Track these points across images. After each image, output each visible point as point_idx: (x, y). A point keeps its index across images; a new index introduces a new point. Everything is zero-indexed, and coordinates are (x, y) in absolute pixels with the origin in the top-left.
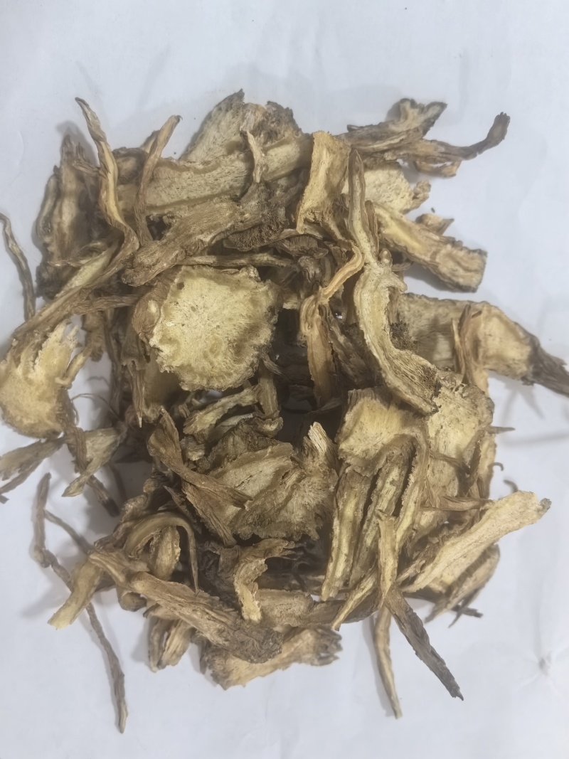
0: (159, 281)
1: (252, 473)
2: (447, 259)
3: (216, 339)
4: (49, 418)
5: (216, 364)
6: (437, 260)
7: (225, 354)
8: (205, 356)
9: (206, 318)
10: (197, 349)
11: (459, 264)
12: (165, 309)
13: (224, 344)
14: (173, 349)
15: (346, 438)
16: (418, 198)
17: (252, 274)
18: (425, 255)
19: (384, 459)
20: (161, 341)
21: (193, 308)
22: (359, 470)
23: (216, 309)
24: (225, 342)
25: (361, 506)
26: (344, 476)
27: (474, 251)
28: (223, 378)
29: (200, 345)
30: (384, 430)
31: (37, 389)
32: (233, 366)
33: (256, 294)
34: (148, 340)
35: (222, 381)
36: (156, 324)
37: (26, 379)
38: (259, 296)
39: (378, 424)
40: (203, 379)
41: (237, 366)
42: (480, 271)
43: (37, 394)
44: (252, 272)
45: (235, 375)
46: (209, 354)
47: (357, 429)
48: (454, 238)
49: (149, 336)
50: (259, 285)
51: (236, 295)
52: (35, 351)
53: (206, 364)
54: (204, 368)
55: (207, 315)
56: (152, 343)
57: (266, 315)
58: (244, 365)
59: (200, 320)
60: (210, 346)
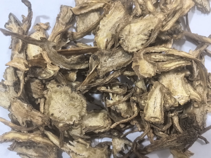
0: (52, 123)
3: (70, 105)
5: (78, 105)
7: (75, 102)
10: (73, 110)
12: (61, 121)
13: (71, 102)
14: (74, 117)
17: (46, 93)
20: (72, 121)
21: (60, 112)
23: (59, 105)
33: (53, 91)
35: (84, 103)
36: (66, 123)
38: (53, 90)
40: (84, 109)
41: (79, 98)
45: (82, 99)
46: (75, 107)
49: (70, 125)
50: (50, 90)
51: (54, 98)
52: (77, 155)
53: (78, 108)
54: (80, 108)
55: (62, 108)
56: (72, 124)
57: (60, 88)
58: (79, 96)
59: (64, 110)
60: (72, 106)
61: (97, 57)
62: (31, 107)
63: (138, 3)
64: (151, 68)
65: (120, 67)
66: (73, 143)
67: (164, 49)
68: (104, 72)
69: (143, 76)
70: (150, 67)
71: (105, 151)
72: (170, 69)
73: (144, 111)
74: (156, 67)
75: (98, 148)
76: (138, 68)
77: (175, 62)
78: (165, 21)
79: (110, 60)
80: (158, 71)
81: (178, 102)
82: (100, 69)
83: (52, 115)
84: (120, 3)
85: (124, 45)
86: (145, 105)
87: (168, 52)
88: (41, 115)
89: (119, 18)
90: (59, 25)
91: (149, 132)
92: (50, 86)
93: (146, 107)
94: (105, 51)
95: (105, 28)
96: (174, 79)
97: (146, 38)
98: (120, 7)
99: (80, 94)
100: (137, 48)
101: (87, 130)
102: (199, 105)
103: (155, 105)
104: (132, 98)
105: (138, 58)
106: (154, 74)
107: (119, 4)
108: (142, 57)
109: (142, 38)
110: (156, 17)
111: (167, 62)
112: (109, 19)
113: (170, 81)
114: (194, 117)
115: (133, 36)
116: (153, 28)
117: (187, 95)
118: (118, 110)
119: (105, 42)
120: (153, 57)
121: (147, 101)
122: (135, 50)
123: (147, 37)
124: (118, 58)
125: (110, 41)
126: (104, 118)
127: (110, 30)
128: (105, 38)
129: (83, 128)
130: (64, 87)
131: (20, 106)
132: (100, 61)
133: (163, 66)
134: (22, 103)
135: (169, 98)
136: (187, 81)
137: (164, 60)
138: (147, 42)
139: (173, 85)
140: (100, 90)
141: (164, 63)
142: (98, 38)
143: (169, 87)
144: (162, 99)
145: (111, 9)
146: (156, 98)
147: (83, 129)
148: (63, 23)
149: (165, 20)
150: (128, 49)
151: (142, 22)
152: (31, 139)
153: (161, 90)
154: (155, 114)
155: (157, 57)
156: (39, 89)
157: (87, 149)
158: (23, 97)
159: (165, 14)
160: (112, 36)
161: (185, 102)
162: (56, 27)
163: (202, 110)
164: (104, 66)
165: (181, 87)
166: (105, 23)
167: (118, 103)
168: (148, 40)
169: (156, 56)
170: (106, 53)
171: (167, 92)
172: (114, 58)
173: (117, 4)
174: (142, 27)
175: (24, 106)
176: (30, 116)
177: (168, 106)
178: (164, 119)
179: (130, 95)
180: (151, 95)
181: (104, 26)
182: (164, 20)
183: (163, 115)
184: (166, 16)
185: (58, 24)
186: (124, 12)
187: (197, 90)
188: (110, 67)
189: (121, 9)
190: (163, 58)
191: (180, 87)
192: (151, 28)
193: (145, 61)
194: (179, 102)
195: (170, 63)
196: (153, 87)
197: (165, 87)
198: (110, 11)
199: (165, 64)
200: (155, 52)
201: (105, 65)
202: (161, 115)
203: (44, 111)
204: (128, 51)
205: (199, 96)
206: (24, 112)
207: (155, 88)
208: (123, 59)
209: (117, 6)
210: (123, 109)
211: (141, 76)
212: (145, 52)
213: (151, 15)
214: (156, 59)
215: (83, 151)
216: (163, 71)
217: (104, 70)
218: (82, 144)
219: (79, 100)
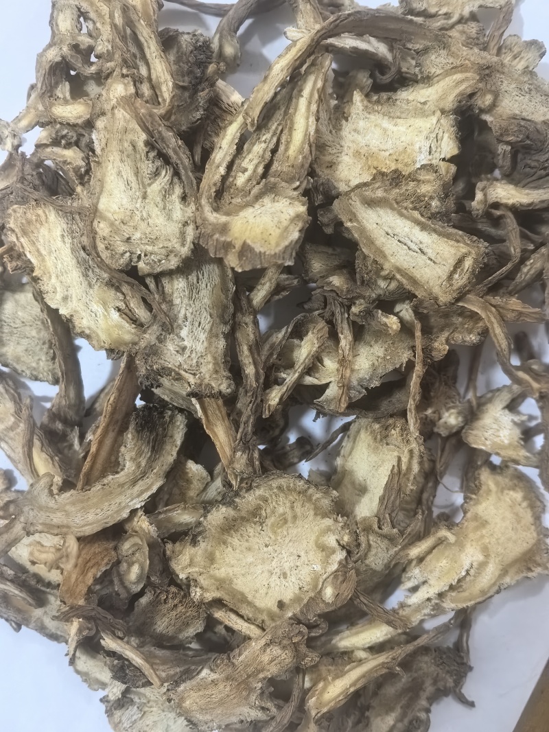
0: (309, 620)
3: (275, 533)
5: (288, 505)
7: (273, 512)
8: (295, 517)
9: (275, 560)
10: (299, 530)
12: (315, 586)
13: (269, 524)
14: (325, 539)
17: (199, 591)
20: (334, 552)
21: (285, 578)
23: (260, 567)
24: (267, 525)
28: (288, 487)
29: (295, 532)
32: (271, 496)
33: (205, 567)
34: (346, 557)
35: (291, 485)
36: (333, 573)
38: (202, 563)
40: (311, 494)
41: (267, 495)
44: (198, 594)
45: (274, 485)
46: (289, 518)
49: (344, 563)
50: (195, 576)
51: (228, 574)
52: (461, 586)
53: (298, 510)
54: (303, 506)
55: (273, 563)
56: (344, 553)
57: (204, 538)
58: (259, 492)
59: (283, 561)
60: (285, 528)
61: (153, 370)
62: (223, 660)
63: (46, 146)
64: (276, 204)
65: (225, 308)
66: (412, 580)
67: (235, 130)
68: (216, 372)
69: (286, 247)
70: (270, 205)
71: (497, 484)
72: (312, 140)
73: (417, 293)
74: (284, 184)
75: (474, 505)
76: (251, 249)
77: (296, 110)
78: (141, 83)
79: (184, 333)
80: (298, 183)
81: (444, 159)
82: (202, 379)
83: (281, 605)
84: (18, 210)
85: (160, 261)
86: (398, 281)
87: (250, 120)
88: (263, 642)
89: (63, 236)
90: (10, 441)
91: (501, 310)
92: (183, 569)
93: (404, 281)
94: (147, 336)
95: (74, 299)
96: (356, 135)
97: (165, 177)
98: (29, 215)
99: (255, 484)
100: (186, 222)
101: (387, 516)
102: (489, 87)
103: (413, 246)
104: (355, 314)
105: (217, 236)
106: (300, 201)
107: (18, 215)
108: (224, 219)
109: (160, 191)
110: (113, 109)
111: (283, 140)
112: (52, 269)
113: (357, 154)
114: (523, 123)
115: (143, 220)
116: (144, 136)
117: (434, 119)
118: (371, 379)
119: (120, 320)
120: (241, 180)
121: (387, 266)
122: (190, 232)
123: (164, 173)
124: (192, 302)
125: (125, 303)
126: (379, 437)
127: (90, 285)
128: (109, 314)
129: (376, 527)
130: (205, 523)
131: (201, 693)
132: (174, 368)
133: (292, 158)
134: (194, 682)
135: (412, 184)
136: (384, 95)
137: (272, 146)
138: (183, 178)
139: (375, 150)
140: (272, 409)
141: (282, 148)
142: (97, 335)
143: (375, 168)
144: (405, 212)
145: (21, 250)
146: (390, 232)
147: (380, 528)
148: (10, 423)
149: (137, 81)
150: (175, 256)
151: (110, 166)
152: (319, 715)
153: (371, 203)
154: (445, 260)
155: (251, 167)
156: (175, 606)
157: (456, 541)
158: (178, 670)
159: (118, 70)
160: (112, 285)
161: (453, 136)
162: (12, 455)
163: (514, 86)
164: (195, 361)
165: (396, 125)
166: (58, 289)
167: (348, 371)
168: (176, 173)
169: (245, 170)
170: (155, 336)
171: (387, 183)
172: (186, 318)
173: (15, 219)
174: (123, 173)
175: (210, 679)
176: (249, 676)
177: (438, 203)
178: (475, 238)
179: (342, 314)
180: (371, 242)
181: (65, 299)
182: (135, 85)
183: (460, 232)
184: (125, 71)
185: (6, 442)
186: (51, 208)
187: (433, 70)
188: (210, 344)
189: (38, 215)
190: (263, 145)
191: (395, 129)
192: (141, 145)
193: (242, 214)
194: (442, 156)
195: (291, 129)
196: (349, 224)
197: (365, 184)
198: (25, 256)
199: (287, 149)
200: (230, 167)
201: (193, 355)
202: (458, 241)
203: (258, 626)
204: (183, 257)
205: (458, 76)
206: (228, 689)
207: (353, 217)
208: (204, 285)
209: (22, 223)
210: (376, 363)
211: (284, 252)
212: (211, 204)
213: (100, 124)
214: (255, 171)
215: (456, 562)
216: (307, 166)
217: (211, 366)
218: (430, 551)
219: (274, 497)
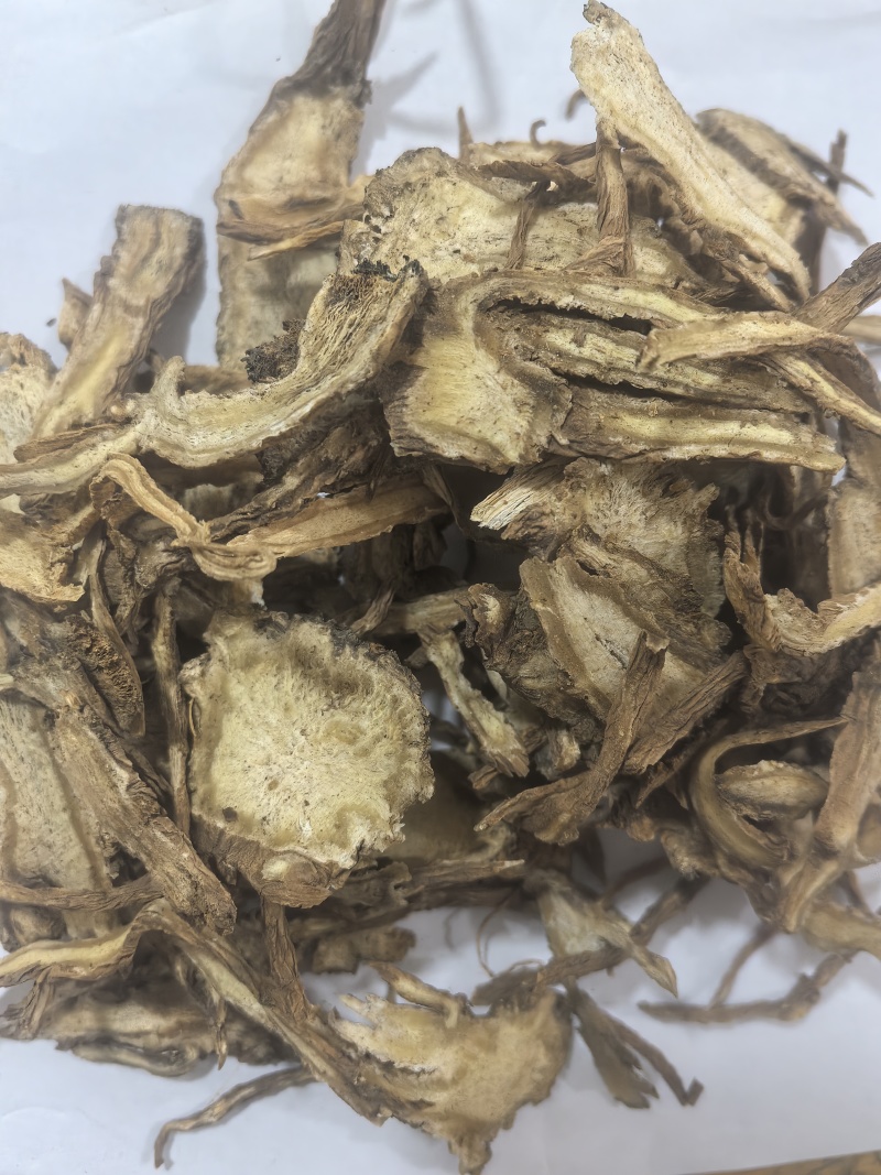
0: (224, 859)
1: (591, 637)
2: (138, 284)
3: (328, 734)
4: (531, 1022)
5: (378, 730)
6: (142, 302)
7: (356, 713)
8: (365, 752)
9: (288, 757)
10: (351, 771)
11: (146, 259)
12: (278, 842)
13: (337, 718)
14: (356, 820)
15: (496, 450)
16: (22, 356)
17: (196, 671)
18: (133, 327)
19: (532, 365)
20: (343, 845)
21: (271, 787)
22: (561, 417)
23: (269, 739)
24: (333, 715)
25: (635, 403)
26: (575, 446)
27: (119, 232)
28: (403, 714)
29: (343, 766)
30: (470, 372)
31: (474, 1058)
32: (378, 695)
33: (233, 660)
34: (344, 871)
35: (409, 716)
36: (310, 859)
37: (455, 1081)
39: (457, 386)
40: (410, 756)
41: (376, 688)
42: (156, 214)
43: (482, 1055)
44: (192, 673)
45: (395, 691)
46: (359, 746)
47: (474, 430)
48: (97, 275)
49: (335, 871)
50: (216, 655)
51: (239, 700)
53: (379, 750)
54: (388, 755)
55: (283, 757)
56: (349, 864)
57: (273, 636)
58: (374, 673)
59: (293, 770)
60: (343, 746)
92: (217, 631)
99: (382, 659)
130: (294, 625)
146: (602, 635)
157: (451, 1028)
219: (379, 700)
